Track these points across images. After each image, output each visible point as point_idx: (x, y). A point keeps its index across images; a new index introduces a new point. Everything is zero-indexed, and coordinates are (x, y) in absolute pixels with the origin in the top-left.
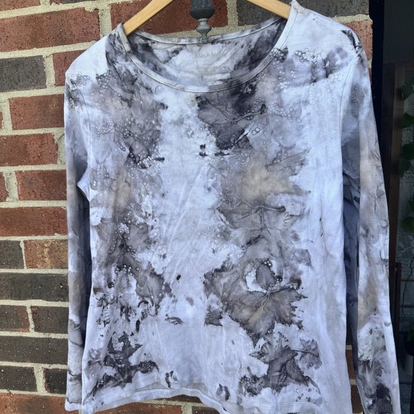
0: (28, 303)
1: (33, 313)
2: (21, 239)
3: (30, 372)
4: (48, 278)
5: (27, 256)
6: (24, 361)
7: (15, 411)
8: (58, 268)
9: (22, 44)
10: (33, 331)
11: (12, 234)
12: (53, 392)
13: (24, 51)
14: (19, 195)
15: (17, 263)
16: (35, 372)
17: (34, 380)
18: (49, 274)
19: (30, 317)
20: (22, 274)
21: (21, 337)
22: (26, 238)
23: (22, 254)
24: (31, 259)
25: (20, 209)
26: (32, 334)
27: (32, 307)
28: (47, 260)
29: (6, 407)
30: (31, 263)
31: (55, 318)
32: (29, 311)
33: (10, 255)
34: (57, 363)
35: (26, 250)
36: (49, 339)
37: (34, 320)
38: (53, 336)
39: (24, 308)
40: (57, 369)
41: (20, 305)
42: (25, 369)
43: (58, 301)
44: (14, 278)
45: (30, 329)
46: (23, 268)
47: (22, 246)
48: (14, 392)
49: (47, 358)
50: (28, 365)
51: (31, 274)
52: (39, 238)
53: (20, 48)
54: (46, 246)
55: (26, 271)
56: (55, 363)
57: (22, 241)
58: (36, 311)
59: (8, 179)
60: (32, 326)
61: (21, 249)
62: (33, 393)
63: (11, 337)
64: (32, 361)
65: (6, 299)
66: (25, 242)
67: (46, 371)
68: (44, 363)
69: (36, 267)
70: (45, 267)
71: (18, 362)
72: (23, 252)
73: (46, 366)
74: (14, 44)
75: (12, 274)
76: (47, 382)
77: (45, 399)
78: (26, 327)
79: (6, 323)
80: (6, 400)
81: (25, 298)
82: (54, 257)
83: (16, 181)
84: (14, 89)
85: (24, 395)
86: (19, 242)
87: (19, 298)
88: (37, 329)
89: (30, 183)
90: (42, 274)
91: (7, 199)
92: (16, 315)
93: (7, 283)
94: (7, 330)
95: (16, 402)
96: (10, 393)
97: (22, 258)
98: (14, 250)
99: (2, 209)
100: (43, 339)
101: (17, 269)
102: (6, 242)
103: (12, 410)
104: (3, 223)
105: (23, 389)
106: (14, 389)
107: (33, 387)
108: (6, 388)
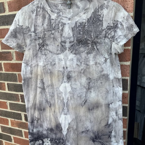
1: (21, 96)
3: (20, 114)
5: (19, 78)
6: (18, 111)
7: (16, 126)
9: (16, 9)
11: (14, 71)
14: (16, 59)
15: (16, 81)
16: (22, 115)
17: (21, 117)
20: (18, 84)
21: (17, 104)
23: (17, 78)
24: (20, 79)
25: (16, 63)
26: (20, 103)
27: (20, 95)
29: (14, 124)
30: (20, 81)
32: (20, 96)
33: (14, 78)
35: (18, 76)
37: (21, 98)
39: (18, 95)
41: (17, 93)
42: (19, 114)
44: (15, 85)
45: (20, 101)
46: (17, 82)
47: (17, 75)
50: (20, 112)
59: (13, 54)
60: (20, 100)
61: (17, 76)
62: (21, 121)
63: (14, 103)
64: (20, 111)
65: (13, 91)
66: (18, 74)
67: (25, 115)
68: (24, 112)
71: (17, 111)
72: (18, 77)
74: (13, 9)
75: (14, 84)
76: (25, 118)
77: (25, 123)
78: (19, 101)
79: (13, 99)
80: (14, 122)
81: (18, 92)
83: (15, 55)
85: (19, 121)
86: (16, 74)
87: (17, 91)
88: (22, 102)
89: (19, 55)
91: (13, 60)
92: (16, 96)
93: (13, 87)
94: (13, 101)
95: (16, 123)
96: (15, 120)
97: (17, 79)
98: (15, 76)
99: (11, 63)
100: (24, 105)
101: (16, 82)
102: (13, 74)
103: (15, 125)
104: (11, 68)
105: (18, 119)
106: (16, 119)
107: (21, 119)
108: (14, 119)
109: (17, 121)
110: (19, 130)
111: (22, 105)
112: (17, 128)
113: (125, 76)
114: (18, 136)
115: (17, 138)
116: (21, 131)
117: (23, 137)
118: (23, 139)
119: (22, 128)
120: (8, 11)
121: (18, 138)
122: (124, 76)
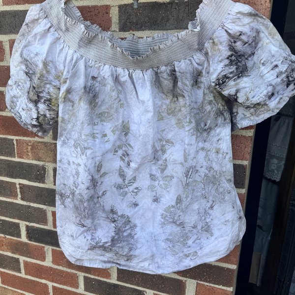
0: (18, 181)
1: (20, 188)
2: (15, 138)
3: (17, 225)
4: (30, 166)
5: (18, 149)
6: (14, 218)
7: (8, 248)
8: (36, 160)
9: (19, 0)
10: (20, 200)
11: (9, 134)
12: (31, 240)
13: (20, 6)
15: (11, 154)
16: (20, 226)
17: (20, 231)
18: (31, 164)
19: (18, 190)
20: (14, 161)
21: (13, 203)
22: (18, 138)
24: (20, 152)
26: (19, 201)
27: (20, 184)
28: (30, 154)
29: (3, 245)
30: (20, 155)
31: (34, 193)
32: (18, 186)
33: (7, 148)
34: (34, 222)
35: (17, 145)
36: (29, 207)
37: (21, 192)
38: (32, 204)
39: (14, 184)
40: (33, 227)
41: (13, 181)
42: (14, 223)
43: (36, 182)
44: (9, 163)
45: (18, 198)
46: (15, 157)
47: (15, 142)
48: (8, 237)
49: (28, 218)
50: (16, 221)
51: (20, 162)
52: (25, 138)
53: (17, 4)
54: (29, 144)
55: (17, 159)
56: (32, 222)
57: (15, 139)
58: (22, 187)
60: (19, 196)
61: (14, 144)
62: (19, 239)
63: (6, 202)
64: (18, 219)
65: (4, 176)
66: (17, 140)
67: (27, 226)
68: (26, 221)
69: (23, 158)
70: (28, 159)
71: (10, 218)
72: (15, 147)
73: (27, 223)
75: (8, 161)
76: (27, 233)
77: (26, 244)
78: (16, 196)
79: (3, 192)
80: (3, 241)
81: (15, 178)
82: (35, 153)
84: (12, 33)
85: (13, 240)
86: (13, 140)
87: (12, 177)
88: (22, 199)
90: (26, 163)
91: (6, 110)
92: (10, 188)
93: (5, 166)
94: (4, 197)
95: (8, 243)
96: (5, 237)
97: (14, 150)
98: (10, 145)
99: (3, 116)
100: (26, 205)
101: (12, 157)
102: (5, 139)
103: (6, 248)
104: (3, 126)
105: (13, 236)
106: (8, 235)
107: (19, 236)
108: (3, 233)
109: (11, 239)
110: (12, 257)
111: (22, 205)
112: (9, 254)
113: (242, 160)
114: (10, 269)
115: (7, 274)
116: (17, 260)
117: (21, 273)
118: (21, 278)
119: (20, 255)
120: (2, 3)
121: (9, 274)
122: (239, 159)
